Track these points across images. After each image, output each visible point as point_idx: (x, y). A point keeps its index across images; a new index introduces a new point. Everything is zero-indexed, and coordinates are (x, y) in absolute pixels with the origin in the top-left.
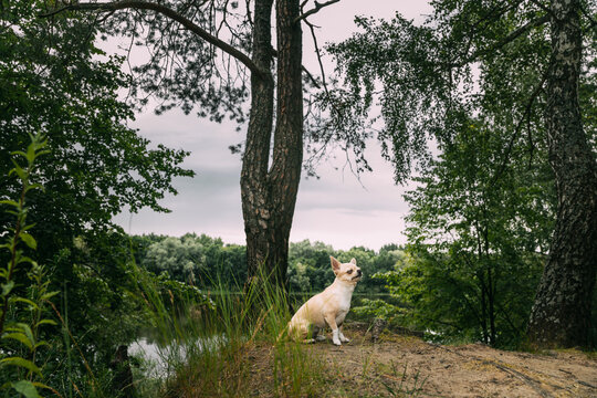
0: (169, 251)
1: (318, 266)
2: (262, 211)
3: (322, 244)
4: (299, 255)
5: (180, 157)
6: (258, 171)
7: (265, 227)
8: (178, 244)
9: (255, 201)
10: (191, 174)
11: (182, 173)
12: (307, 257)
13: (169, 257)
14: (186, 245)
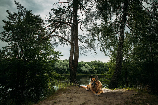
0: (61, 64)
1: (99, 67)
3: (100, 61)
4: (94, 64)
5: (60, 53)
8: (63, 62)
10: (63, 55)
11: (61, 55)
12: (96, 65)
13: (61, 65)
14: (65, 63)
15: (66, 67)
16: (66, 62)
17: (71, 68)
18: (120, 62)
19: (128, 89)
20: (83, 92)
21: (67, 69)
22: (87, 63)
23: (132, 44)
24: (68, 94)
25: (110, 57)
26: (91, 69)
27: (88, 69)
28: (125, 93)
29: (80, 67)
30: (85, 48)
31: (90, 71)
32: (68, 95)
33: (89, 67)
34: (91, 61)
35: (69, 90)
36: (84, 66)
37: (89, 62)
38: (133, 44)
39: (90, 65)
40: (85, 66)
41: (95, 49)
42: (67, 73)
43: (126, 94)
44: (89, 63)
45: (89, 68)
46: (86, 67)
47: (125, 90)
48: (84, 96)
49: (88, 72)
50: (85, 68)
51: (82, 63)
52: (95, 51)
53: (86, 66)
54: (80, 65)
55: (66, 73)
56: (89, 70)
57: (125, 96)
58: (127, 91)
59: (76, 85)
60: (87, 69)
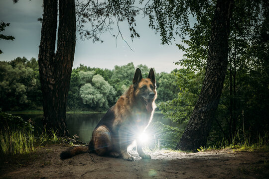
2: (50, 79)
4: (124, 78)
6: (48, 55)
7: (52, 88)
9: (46, 73)
14: (16, 70)
15: (23, 87)
16: (24, 69)
17: (48, 83)
18: (219, 64)
19: (243, 148)
20: (96, 161)
21: (28, 93)
22: (99, 72)
23: (258, 7)
24: (42, 167)
25: (184, 49)
26: (114, 93)
27: (104, 94)
28: (235, 159)
29: (74, 85)
30: (99, 12)
31: (109, 101)
32: (42, 170)
33: (108, 87)
34: (117, 67)
35: (42, 154)
36: (89, 85)
37: (106, 70)
38: (260, 6)
39: (113, 79)
40: (93, 84)
41: (133, 20)
42: (26, 106)
43: (240, 162)
44: (106, 75)
45: (107, 91)
46: (98, 88)
47: (233, 151)
48: (101, 171)
49: (104, 104)
50: (92, 89)
51: (82, 73)
52: (133, 25)
53: (98, 85)
54: (76, 79)
55: (23, 109)
56: (108, 97)
57: (236, 168)
58: (242, 152)
59: (69, 141)
60: (101, 93)
